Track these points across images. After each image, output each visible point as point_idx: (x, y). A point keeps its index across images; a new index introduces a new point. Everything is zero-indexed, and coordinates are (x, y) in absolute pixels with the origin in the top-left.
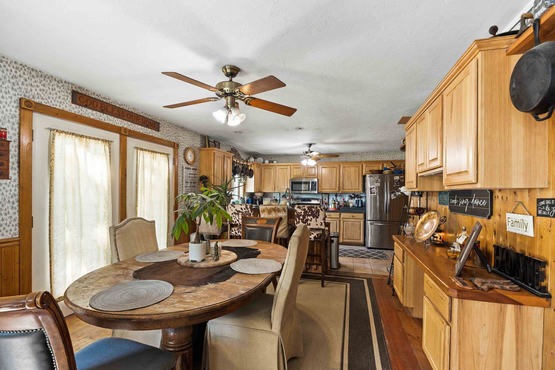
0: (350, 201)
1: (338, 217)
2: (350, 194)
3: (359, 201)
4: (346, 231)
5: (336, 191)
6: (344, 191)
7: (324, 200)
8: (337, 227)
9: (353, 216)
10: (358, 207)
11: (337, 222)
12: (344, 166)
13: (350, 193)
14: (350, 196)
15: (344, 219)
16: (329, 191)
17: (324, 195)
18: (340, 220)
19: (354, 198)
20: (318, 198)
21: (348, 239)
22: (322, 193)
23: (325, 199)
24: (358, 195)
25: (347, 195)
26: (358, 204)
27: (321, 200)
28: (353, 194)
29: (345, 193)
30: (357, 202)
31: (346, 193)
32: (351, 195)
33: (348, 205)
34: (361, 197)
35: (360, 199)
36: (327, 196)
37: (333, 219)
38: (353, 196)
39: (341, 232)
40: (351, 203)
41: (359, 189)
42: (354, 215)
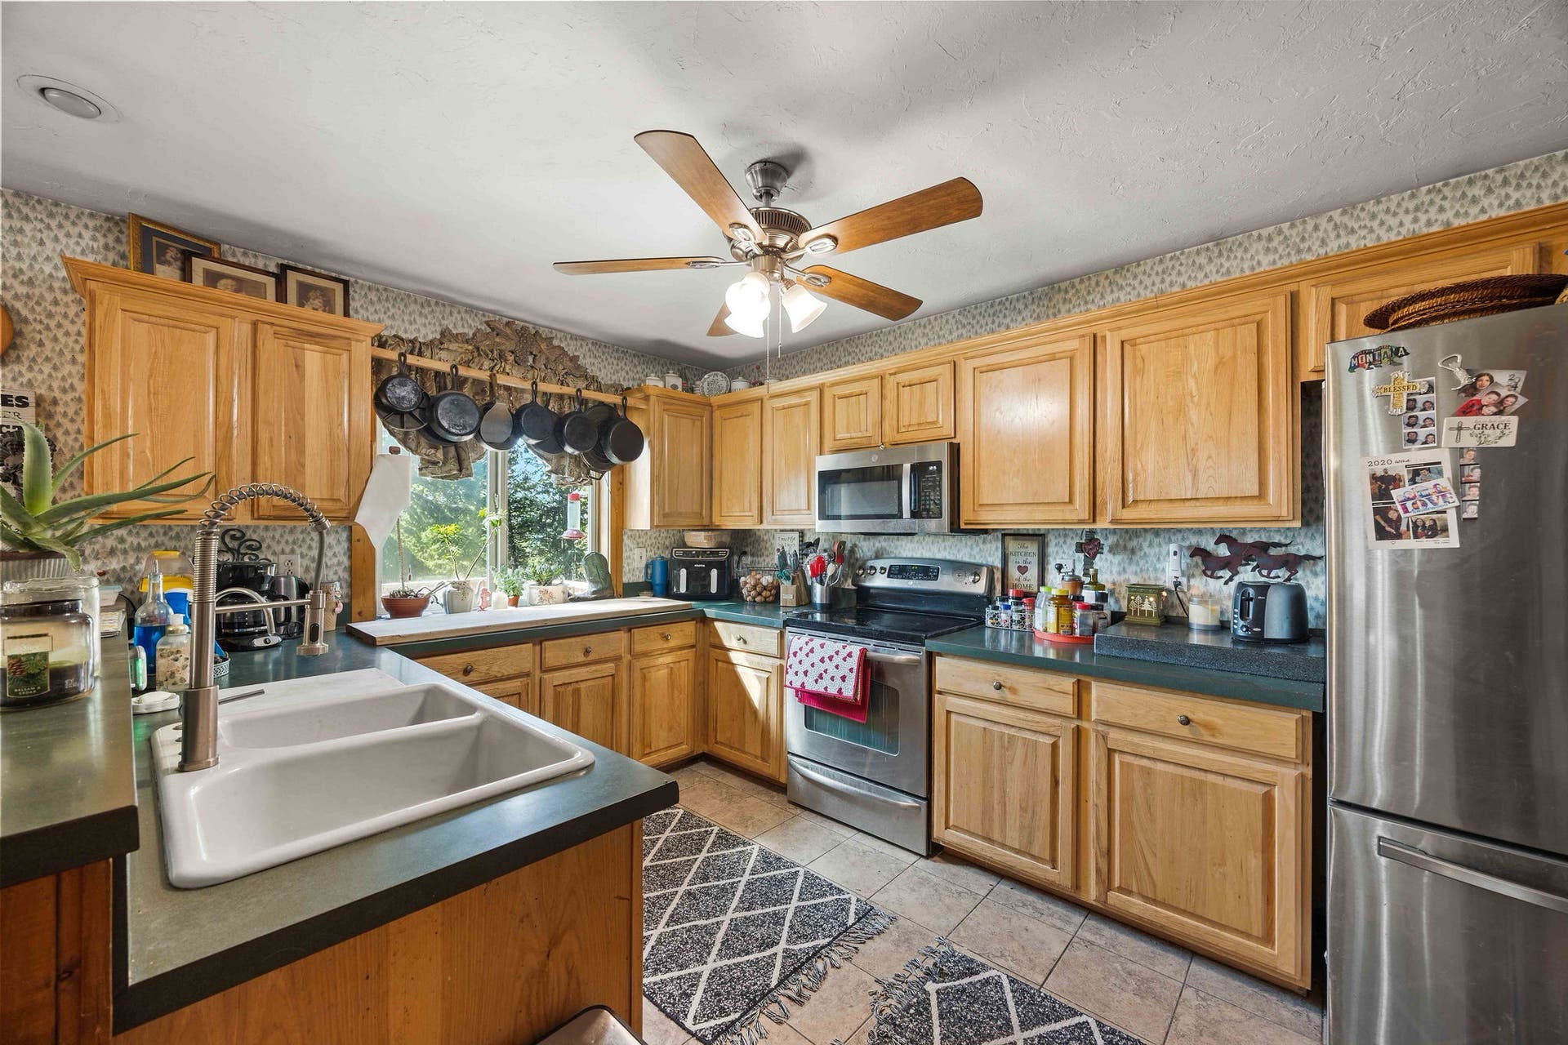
0: (1200, 585)
1: (1067, 705)
2: (1194, 540)
3: (1263, 589)
4: (1127, 824)
5: (1074, 517)
6: (1128, 514)
7: (1014, 573)
8: (1055, 782)
9: (1187, 721)
10: (1259, 640)
11: (1055, 746)
12: (1126, 334)
13: (1200, 532)
14: (1198, 552)
15: (1114, 734)
16: (1038, 516)
17: (1013, 545)
18: (1078, 733)
19: (1231, 564)
20: (978, 560)
21: (1146, 898)
22: (1005, 535)
23: (1023, 570)
24: (1264, 547)
25: (1173, 547)
26: (1260, 619)
27: (998, 575)
28: (1224, 538)
29: (1157, 533)
30: (1252, 602)
31: (1160, 532)
32: (1208, 543)
33: (1179, 612)
34: (1292, 563)
35: (1283, 573)
36: (1033, 548)
37: (1031, 716)
38: (1223, 551)
39: (1092, 828)
40: (1204, 599)
41: (1261, 496)
42: (1204, 709)
